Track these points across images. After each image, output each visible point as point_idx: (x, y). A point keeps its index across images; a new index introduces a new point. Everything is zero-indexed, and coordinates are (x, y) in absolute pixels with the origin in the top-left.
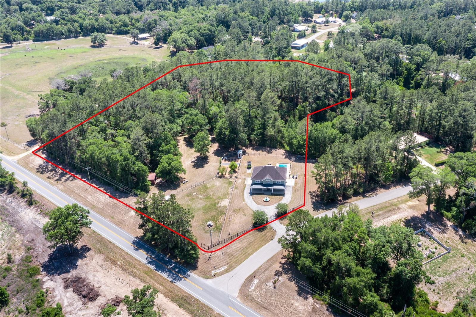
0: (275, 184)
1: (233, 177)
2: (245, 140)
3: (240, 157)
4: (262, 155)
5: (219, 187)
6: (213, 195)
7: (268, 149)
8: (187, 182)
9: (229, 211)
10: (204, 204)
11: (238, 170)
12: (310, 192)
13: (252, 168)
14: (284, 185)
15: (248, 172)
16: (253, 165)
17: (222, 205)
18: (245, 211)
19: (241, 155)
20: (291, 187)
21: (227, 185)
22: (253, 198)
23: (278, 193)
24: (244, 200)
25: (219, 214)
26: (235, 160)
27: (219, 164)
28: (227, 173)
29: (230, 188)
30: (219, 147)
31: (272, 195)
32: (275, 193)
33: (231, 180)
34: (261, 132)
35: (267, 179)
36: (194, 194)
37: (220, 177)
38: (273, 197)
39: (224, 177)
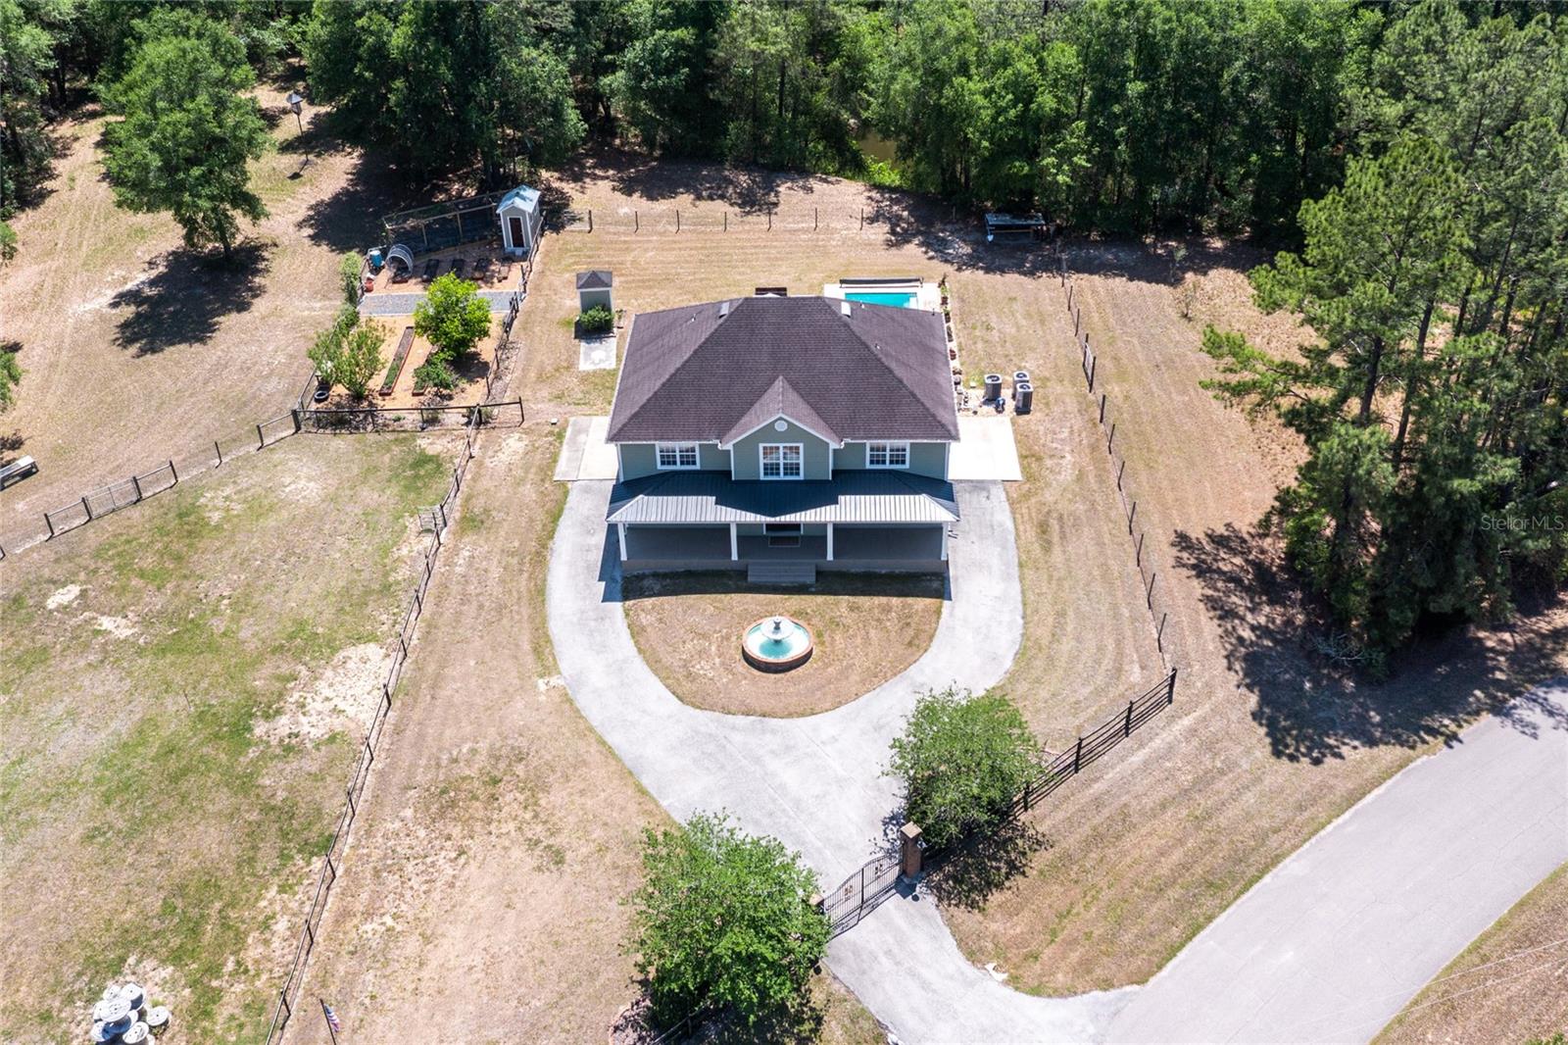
0: (850, 479)
1: (453, 418)
2: (556, 111)
3: (518, 241)
4: (700, 221)
5: (310, 515)
6: (242, 605)
7: (744, 179)
8: (27, 473)
9: (377, 800)
10: (122, 725)
11: (503, 346)
12: (1183, 541)
13: (624, 327)
14: (939, 487)
15: (584, 366)
16: (627, 304)
17: (312, 727)
18: (556, 797)
19: (527, 227)
20: (999, 494)
21: (393, 490)
22: (636, 631)
23: (882, 564)
24: (542, 647)
25: (267, 858)
26: (481, 273)
27: (338, 304)
28: (406, 380)
29: (412, 524)
30: (360, 175)
31: (830, 582)
32: (856, 564)
33: (431, 444)
34: (680, 44)
35: (768, 433)
36: (59, 598)
37: (337, 421)
38: (841, 605)
39: (372, 412)
